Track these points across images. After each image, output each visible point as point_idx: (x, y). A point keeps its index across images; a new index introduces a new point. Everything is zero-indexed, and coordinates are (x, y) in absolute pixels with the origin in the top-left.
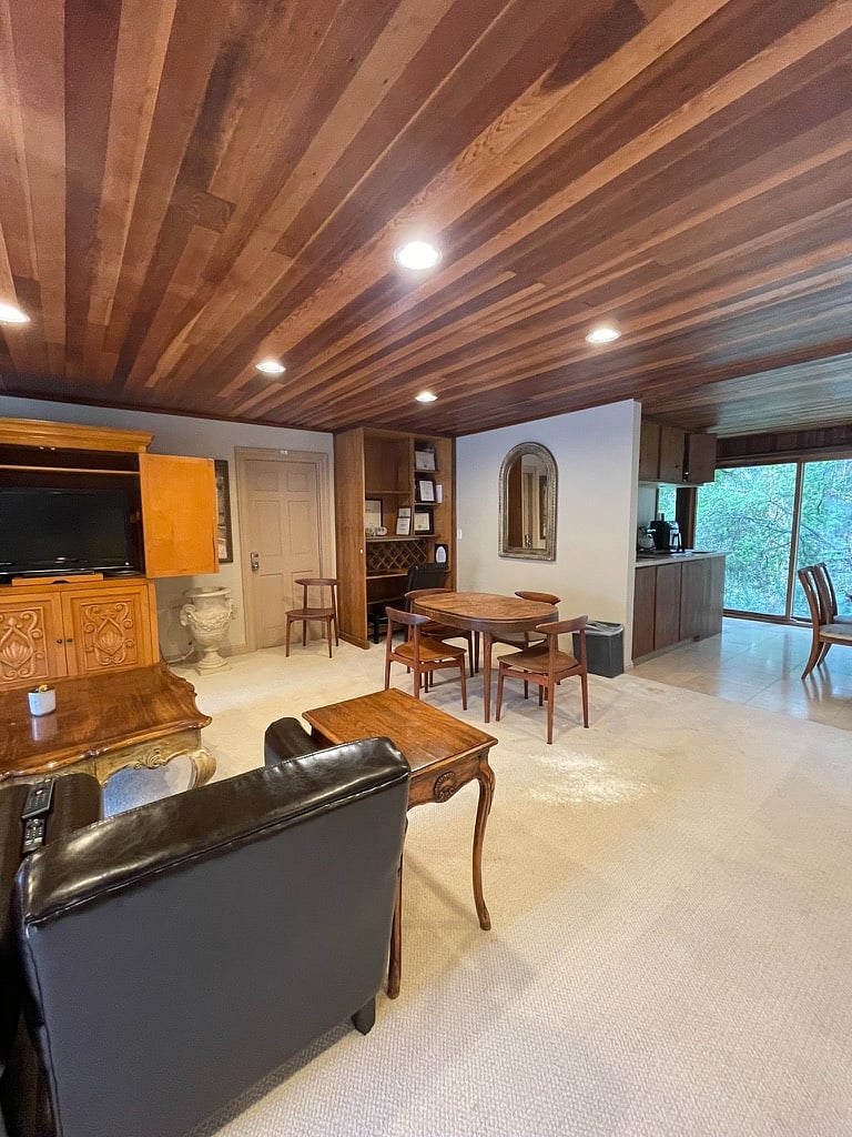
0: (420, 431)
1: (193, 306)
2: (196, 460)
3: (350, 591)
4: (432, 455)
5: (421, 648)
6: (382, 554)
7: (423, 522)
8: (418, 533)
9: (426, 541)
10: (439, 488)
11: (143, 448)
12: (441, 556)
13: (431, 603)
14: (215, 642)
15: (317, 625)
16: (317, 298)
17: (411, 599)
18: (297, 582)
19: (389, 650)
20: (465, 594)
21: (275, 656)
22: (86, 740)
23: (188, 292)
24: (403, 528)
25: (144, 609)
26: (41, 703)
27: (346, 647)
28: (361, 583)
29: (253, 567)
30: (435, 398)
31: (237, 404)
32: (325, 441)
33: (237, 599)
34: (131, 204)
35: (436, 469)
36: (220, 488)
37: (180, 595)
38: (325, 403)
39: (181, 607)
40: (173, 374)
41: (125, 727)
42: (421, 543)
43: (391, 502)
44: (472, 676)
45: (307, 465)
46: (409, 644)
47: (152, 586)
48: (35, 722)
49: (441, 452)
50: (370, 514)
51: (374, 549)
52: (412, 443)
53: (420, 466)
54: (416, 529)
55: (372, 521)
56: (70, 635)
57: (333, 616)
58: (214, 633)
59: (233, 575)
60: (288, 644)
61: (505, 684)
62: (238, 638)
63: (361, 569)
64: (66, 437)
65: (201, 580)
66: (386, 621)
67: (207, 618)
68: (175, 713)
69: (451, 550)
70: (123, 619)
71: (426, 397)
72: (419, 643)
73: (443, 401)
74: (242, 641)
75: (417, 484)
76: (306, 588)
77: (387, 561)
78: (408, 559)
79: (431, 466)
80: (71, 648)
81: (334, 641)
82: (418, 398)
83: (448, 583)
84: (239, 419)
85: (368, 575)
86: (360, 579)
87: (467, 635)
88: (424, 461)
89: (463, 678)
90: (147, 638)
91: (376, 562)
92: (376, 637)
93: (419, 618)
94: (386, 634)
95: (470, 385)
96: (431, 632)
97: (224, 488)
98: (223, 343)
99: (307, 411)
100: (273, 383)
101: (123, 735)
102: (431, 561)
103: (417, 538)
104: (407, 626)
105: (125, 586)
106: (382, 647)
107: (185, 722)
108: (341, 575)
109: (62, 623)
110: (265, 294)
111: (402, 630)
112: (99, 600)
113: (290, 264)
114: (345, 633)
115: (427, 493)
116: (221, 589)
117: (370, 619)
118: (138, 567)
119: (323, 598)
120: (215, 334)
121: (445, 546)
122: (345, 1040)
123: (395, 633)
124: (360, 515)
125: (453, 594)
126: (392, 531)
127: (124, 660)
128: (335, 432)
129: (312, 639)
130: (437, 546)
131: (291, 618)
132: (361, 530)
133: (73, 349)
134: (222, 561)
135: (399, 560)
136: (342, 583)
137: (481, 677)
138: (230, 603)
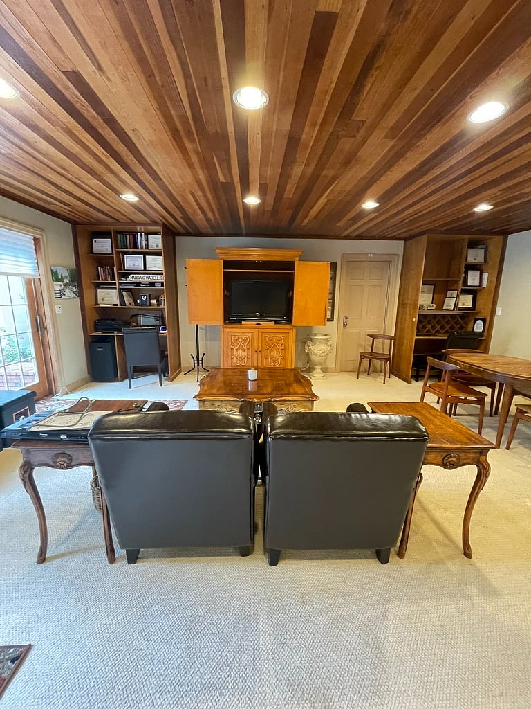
0: (473, 233)
1: (333, 179)
2: (321, 263)
3: (403, 345)
4: (483, 250)
5: (449, 387)
6: (429, 322)
7: (467, 301)
8: (460, 309)
9: (468, 315)
10: (486, 276)
11: (297, 258)
12: (479, 327)
13: (462, 358)
14: (320, 364)
15: (378, 363)
16: (407, 158)
17: (446, 354)
18: (368, 335)
19: (426, 384)
20: (494, 356)
21: (350, 377)
22: (268, 394)
23: (332, 173)
24: (449, 305)
25: (290, 341)
26: (252, 375)
27: (394, 379)
28: (412, 340)
29: (344, 325)
30: (491, 207)
31: (346, 229)
32: (397, 247)
33: (333, 341)
34: (314, 137)
35: (485, 262)
36: (331, 279)
37: (306, 337)
38: (402, 221)
39: (306, 343)
40: (316, 217)
41: (283, 392)
42: (462, 317)
43: (441, 286)
44: (491, 415)
45: (384, 262)
46: (441, 383)
47: (294, 330)
48: (250, 382)
49: (491, 249)
50: (425, 295)
51: (424, 319)
52: (466, 242)
53: (471, 259)
54: (460, 306)
55: (425, 300)
56: (260, 349)
57: (389, 359)
58: (320, 358)
59: (332, 328)
60: (358, 371)
61: (519, 426)
62: (331, 364)
63: (412, 330)
64: (268, 255)
65: (318, 329)
66: (426, 368)
67: (318, 350)
68: (303, 391)
69: (488, 324)
70: (280, 345)
71: (483, 208)
72: (449, 384)
73: (498, 208)
74: (334, 366)
75: (466, 273)
76: (373, 340)
77: (433, 327)
78: (450, 328)
79: (481, 259)
80: (260, 355)
81: (387, 375)
82: (476, 210)
83: (482, 347)
84: (347, 237)
85: (417, 335)
86: (411, 338)
87: (492, 386)
88: (475, 256)
89: (482, 415)
90: (290, 357)
91: (424, 327)
92: (417, 377)
93: (451, 366)
94: (424, 376)
95: (526, 193)
96: (461, 378)
97: (333, 279)
98: (345, 196)
99: (388, 228)
100: (369, 214)
101: (282, 395)
102: (470, 329)
103: (461, 313)
104: (442, 371)
105: (283, 329)
106: (420, 384)
107: (307, 396)
108: (398, 334)
109: (258, 344)
110: (373, 164)
111: (437, 374)
112: (272, 335)
113: (393, 143)
114: (395, 371)
115: (474, 280)
116: (326, 335)
117: (414, 365)
118: (289, 320)
119: (384, 347)
120: (341, 192)
121: (484, 321)
122: (371, 560)
123: (431, 377)
124: (417, 295)
125: (485, 355)
126: (440, 306)
127: (279, 363)
128: (406, 239)
129: (373, 371)
130: (476, 320)
131: (362, 356)
132: (416, 304)
133: (275, 212)
134: (328, 320)
135: (442, 328)
136: (397, 339)
137: (497, 418)
138: (330, 343)
